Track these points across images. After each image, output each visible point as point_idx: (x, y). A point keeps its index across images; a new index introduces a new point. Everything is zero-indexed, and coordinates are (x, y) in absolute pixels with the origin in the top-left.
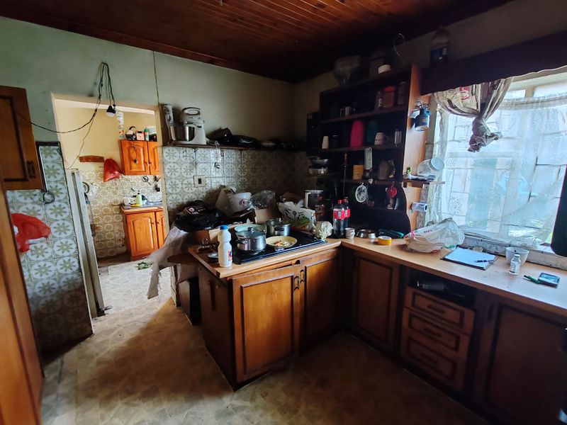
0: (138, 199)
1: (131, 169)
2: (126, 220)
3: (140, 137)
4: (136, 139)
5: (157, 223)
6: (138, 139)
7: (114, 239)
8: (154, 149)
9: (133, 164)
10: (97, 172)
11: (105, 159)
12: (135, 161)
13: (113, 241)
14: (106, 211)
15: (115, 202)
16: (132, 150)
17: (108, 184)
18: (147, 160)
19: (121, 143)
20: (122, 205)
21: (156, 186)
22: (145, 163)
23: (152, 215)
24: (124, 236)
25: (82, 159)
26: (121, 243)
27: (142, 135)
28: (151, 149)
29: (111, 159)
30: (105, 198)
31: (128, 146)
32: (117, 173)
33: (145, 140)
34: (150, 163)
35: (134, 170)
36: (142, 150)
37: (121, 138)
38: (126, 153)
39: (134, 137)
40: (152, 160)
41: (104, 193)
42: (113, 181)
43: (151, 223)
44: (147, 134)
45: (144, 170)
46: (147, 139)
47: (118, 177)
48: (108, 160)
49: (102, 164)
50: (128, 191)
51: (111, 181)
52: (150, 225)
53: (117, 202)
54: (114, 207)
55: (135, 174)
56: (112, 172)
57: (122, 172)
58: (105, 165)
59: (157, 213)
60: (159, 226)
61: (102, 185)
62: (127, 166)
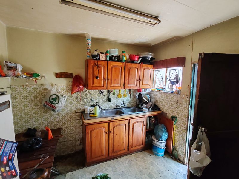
0: (95, 110)
1: (93, 84)
2: (85, 130)
3: (103, 57)
4: (99, 59)
5: (109, 132)
6: (101, 59)
7: (74, 140)
8: (112, 68)
9: (95, 80)
10: (67, 85)
11: (74, 76)
12: (97, 78)
13: (74, 141)
14: (71, 117)
15: (78, 110)
16: (95, 68)
17: (74, 95)
18: (106, 77)
19: (87, 62)
20: (83, 112)
21: (108, 97)
22: (104, 79)
23: (106, 125)
24: (81, 137)
25: (58, 75)
26: (79, 142)
27: (104, 56)
28: (110, 68)
29: (78, 76)
30: (71, 106)
31: (93, 64)
32: (81, 86)
33: (106, 60)
34: (108, 79)
35: (95, 85)
36: (103, 68)
37: (88, 58)
38: (90, 71)
39: (98, 57)
40: (109, 77)
41: (71, 103)
42: (79, 93)
43: (105, 132)
44: (108, 55)
45: (102, 85)
46: (108, 59)
47: (82, 90)
48: (76, 76)
49: (71, 80)
50: (88, 101)
51: (77, 93)
52: (104, 133)
53: (80, 109)
54: (77, 114)
55: (95, 88)
56: (78, 86)
57: (86, 86)
58: (74, 80)
59: (111, 124)
60: (111, 135)
61: (70, 96)
62: (90, 81)
